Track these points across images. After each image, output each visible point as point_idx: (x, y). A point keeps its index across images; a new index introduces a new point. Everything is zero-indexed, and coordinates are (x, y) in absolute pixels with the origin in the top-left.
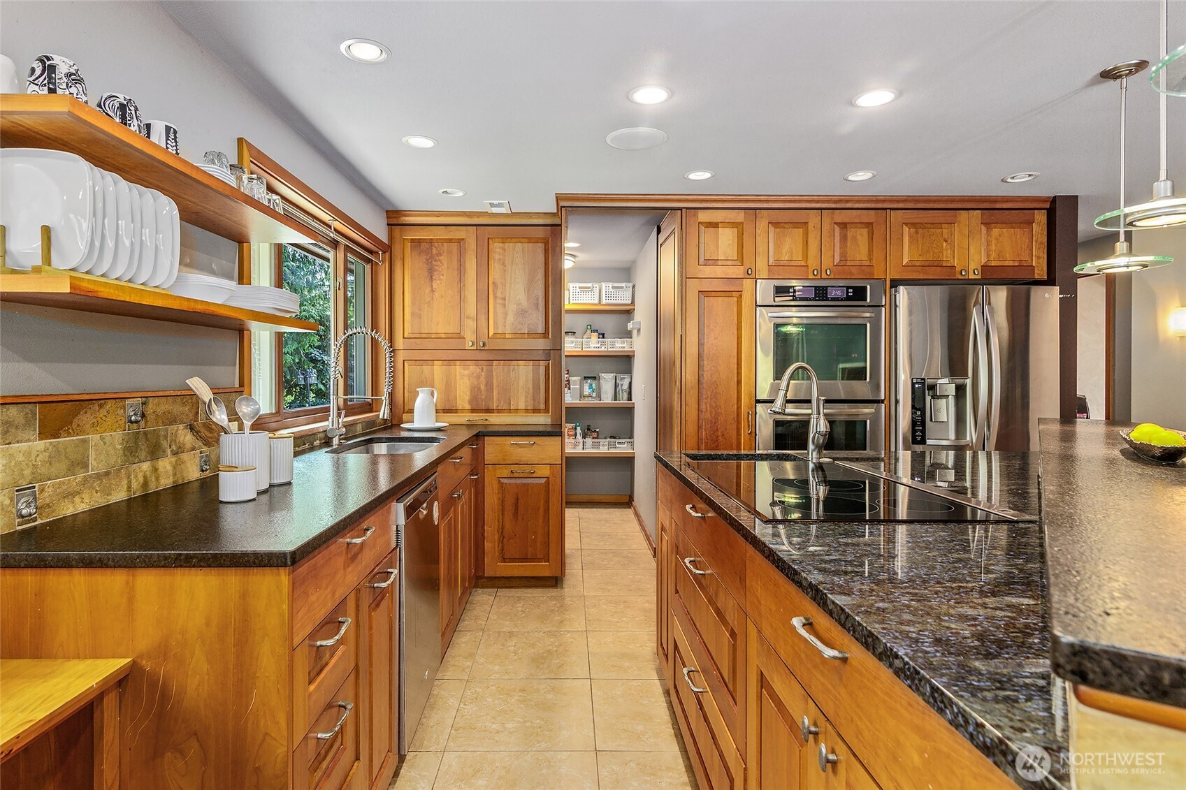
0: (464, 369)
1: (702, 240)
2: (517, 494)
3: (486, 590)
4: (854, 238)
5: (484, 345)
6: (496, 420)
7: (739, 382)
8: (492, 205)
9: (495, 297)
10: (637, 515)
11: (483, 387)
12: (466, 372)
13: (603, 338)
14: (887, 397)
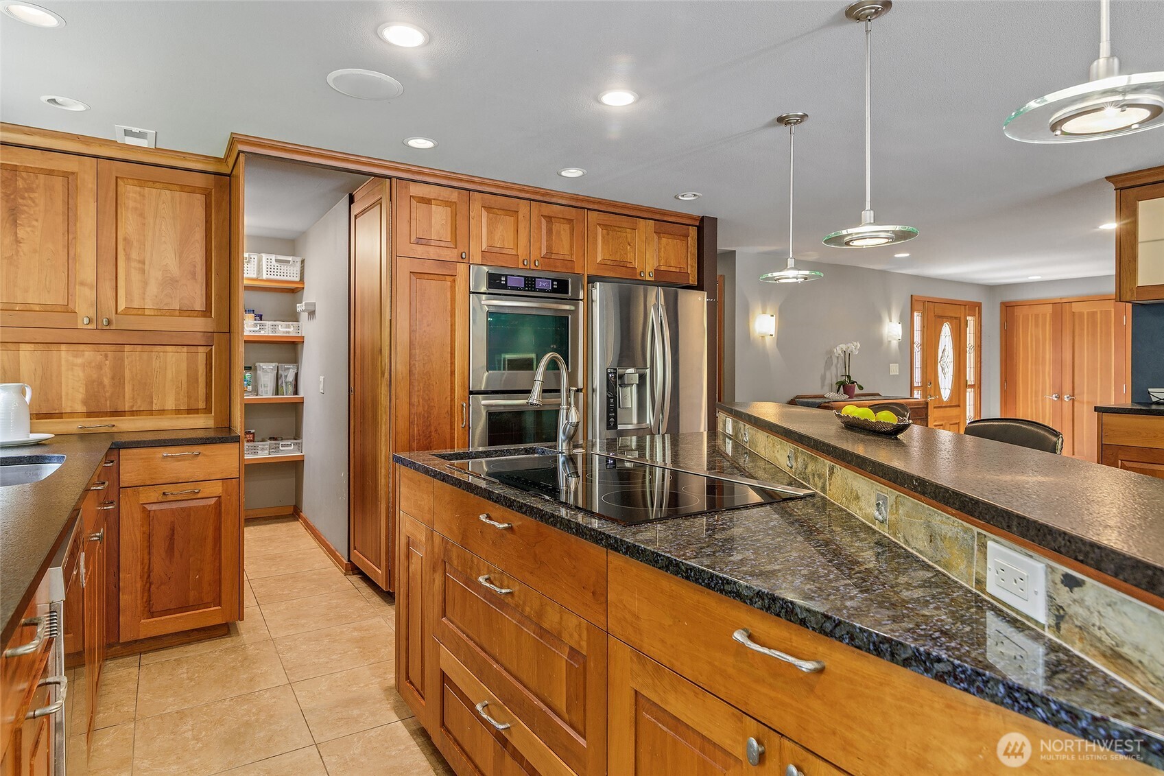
0: (76, 356)
1: (414, 215)
2: (173, 523)
3: (121, 660)
4: (559, 233)
5: (109, 323)
6: (126, 425)
7: (453, 373)
8: (128, 133)
9: (128, 258)
10: (309, 527)
11: (106, 381)
12: (79, 361)
13: (261, 320)
14: (585, 386)
